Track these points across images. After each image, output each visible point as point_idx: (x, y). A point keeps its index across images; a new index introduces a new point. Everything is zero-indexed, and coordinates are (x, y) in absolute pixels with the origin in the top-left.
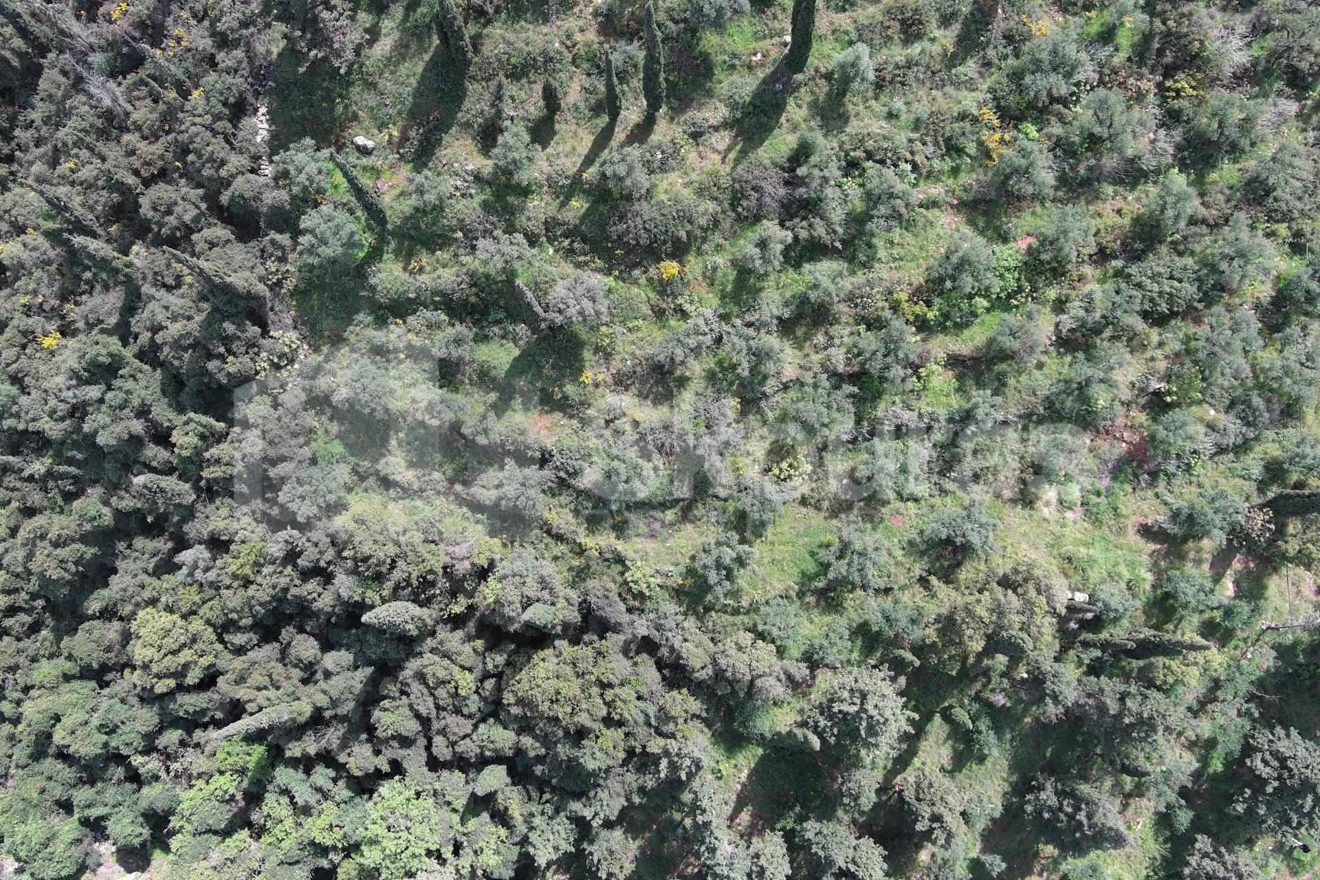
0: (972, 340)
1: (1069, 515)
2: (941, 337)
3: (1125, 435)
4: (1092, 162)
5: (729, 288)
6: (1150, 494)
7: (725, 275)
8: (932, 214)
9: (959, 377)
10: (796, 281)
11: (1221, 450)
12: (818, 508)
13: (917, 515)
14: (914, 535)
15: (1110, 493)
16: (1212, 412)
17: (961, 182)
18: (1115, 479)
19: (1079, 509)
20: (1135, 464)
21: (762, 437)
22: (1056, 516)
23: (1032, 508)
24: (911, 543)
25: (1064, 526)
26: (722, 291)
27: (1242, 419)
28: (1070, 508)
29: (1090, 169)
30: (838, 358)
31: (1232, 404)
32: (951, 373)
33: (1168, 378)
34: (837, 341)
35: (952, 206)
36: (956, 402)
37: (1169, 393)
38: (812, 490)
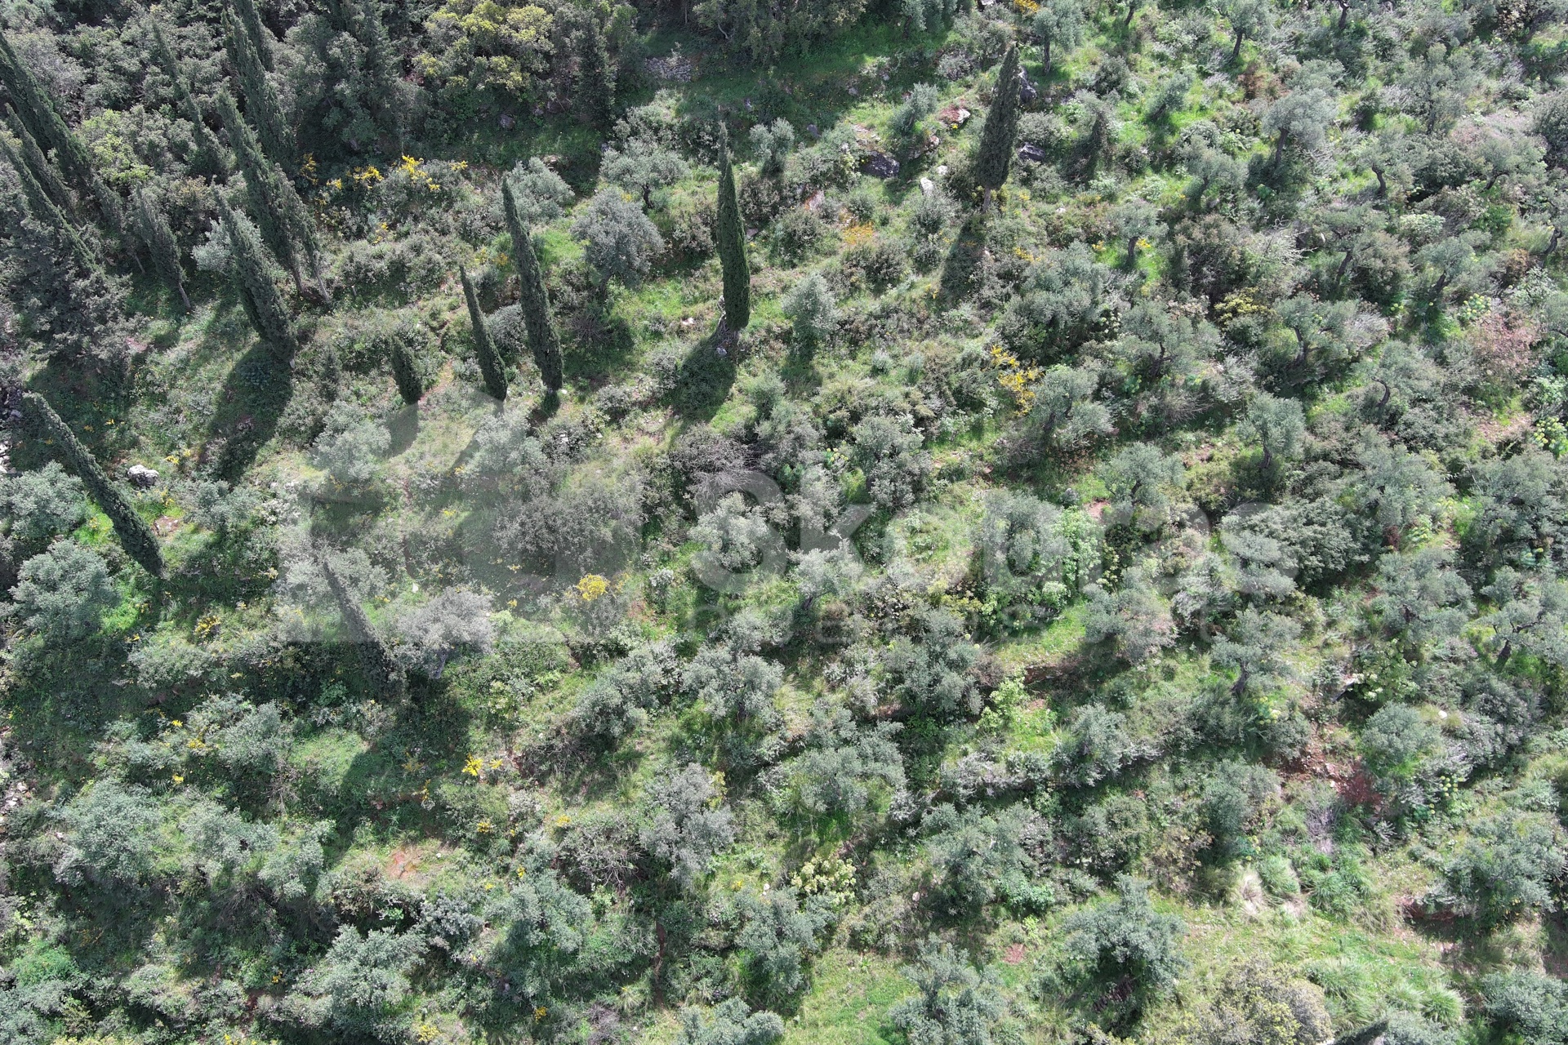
0: (1058, 645)
1: (1287, 907)
2: (1013, 646)
3: (1329, 766)
4: (1154, 400)
5: (690, 613)
6: (1400, 855)
7: (680, 596)
8: (958, 488)
9: (1054, 705)
10: (784, 591)
11: (1480, 771)
12: (883, 951)
13: (1045, 938)
14: (1049, 972)
15: (1338, 862)
16: (1443, 714)
17: (988, 443)
18: (1339, 838)
19: (1298, 895)
20: (1360, 809)
21: (770, 836)
22: (1265, 914)
23: (1227, 904)
24: (1046, 986)
25: (1286, 925)
26: (678, 619)
27: (1491, 713)
28: (1287, 897)
29: (1155, 410)
30: (866, 688)
31: (1467, 697)
32: (1040, 702)
33: (1358, 664)
34: (859, 668)
35: (985, 477)
36: (1059, 739)
37: (1366, 685)
38: (866, 917)
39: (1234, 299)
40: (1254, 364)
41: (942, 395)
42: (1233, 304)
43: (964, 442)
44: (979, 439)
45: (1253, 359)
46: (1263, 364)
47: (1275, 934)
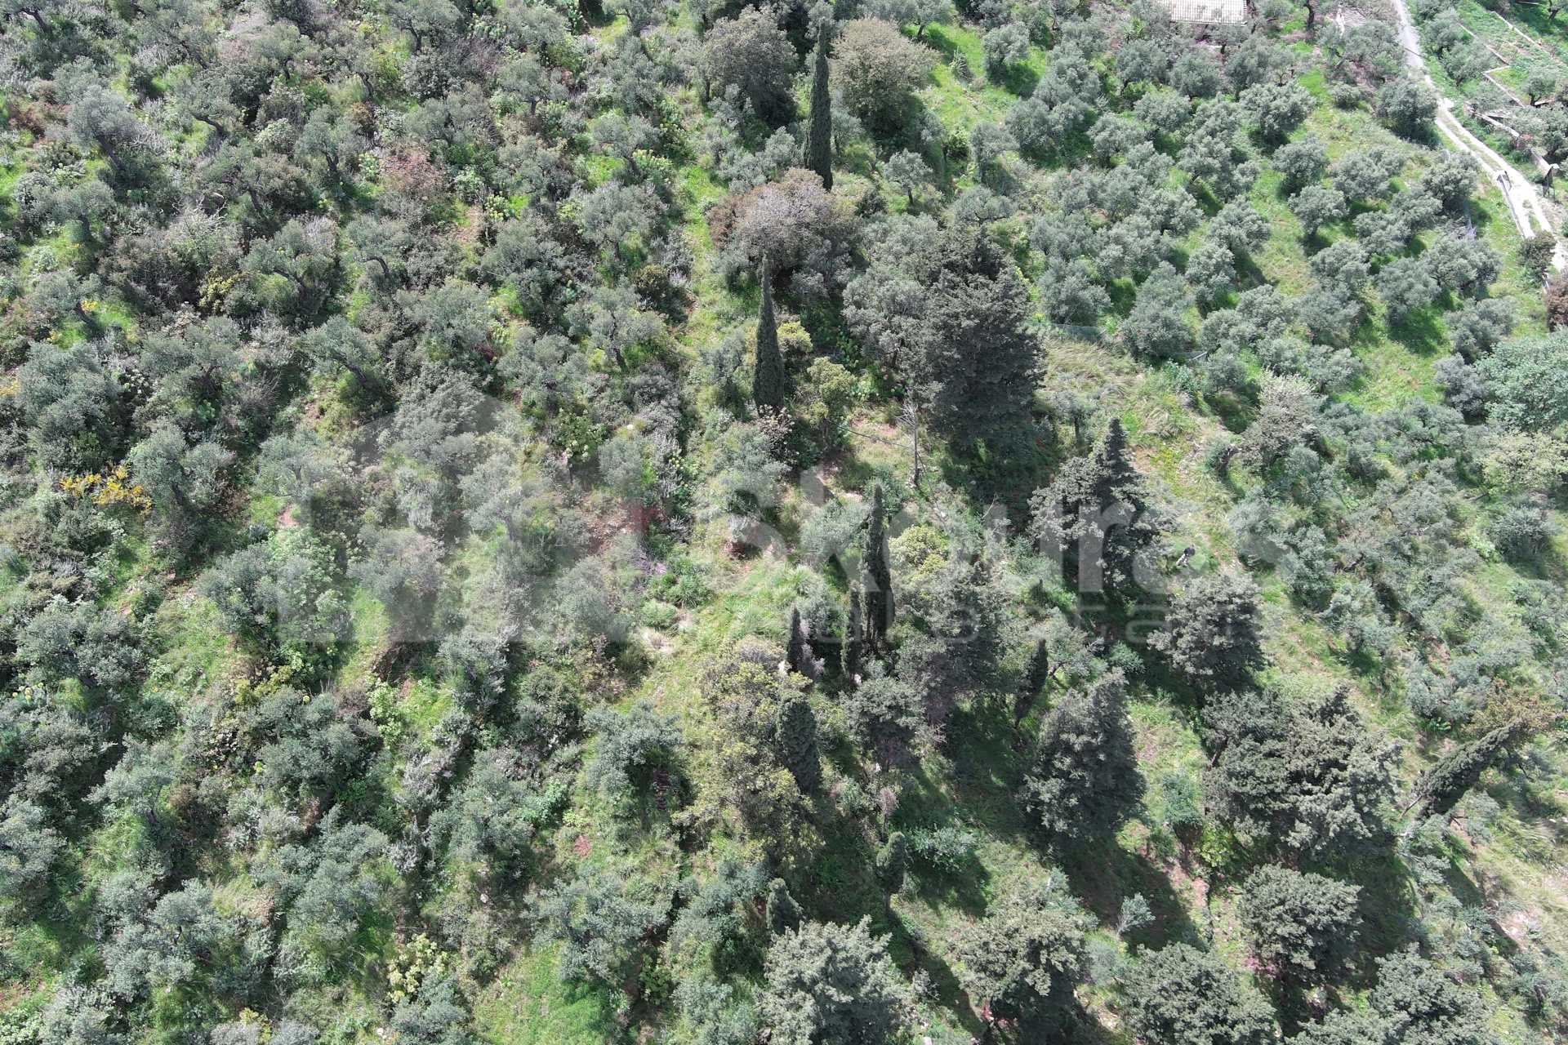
0: (374, 634)
1: (683, 625)
2: (345, 670)
4: (236, 408)
5: (54, 947)
6: (698, 528)
7: (25, 947)
8: (165, 610)
9: (419, 673)
10: (119, 833)
11: (682, 438)
12: (506, 959)
13: (588, 814)
14: (613, 828)
15: (677, 569)
16: (630, 427)
17: (147, 557)
18: (662, 557)
19: (679, 612)
21: (338, 1000)
22: (677, 643)
23: (653, 663)
24: (622, 837)
25: (694, 635)
26: (49, 963)
27: (651, 399)
28: (677, 620)
29: (244, 414)
30: (278, 818)
31: (630, 403)
32: (407, 683)
33: (558, 446)
34: (254, 812)
35: (176, 582)
36: (448, 689)
37: (576, 453)
38: (470, 954)
39: (208, 288)
40: (276, 320)
41: (63, 558)
42: (211, 291)
43: (126, 575)
44: (137, 561)
45: (269, 317)
46: (281, 315)
47: (695, 646)
